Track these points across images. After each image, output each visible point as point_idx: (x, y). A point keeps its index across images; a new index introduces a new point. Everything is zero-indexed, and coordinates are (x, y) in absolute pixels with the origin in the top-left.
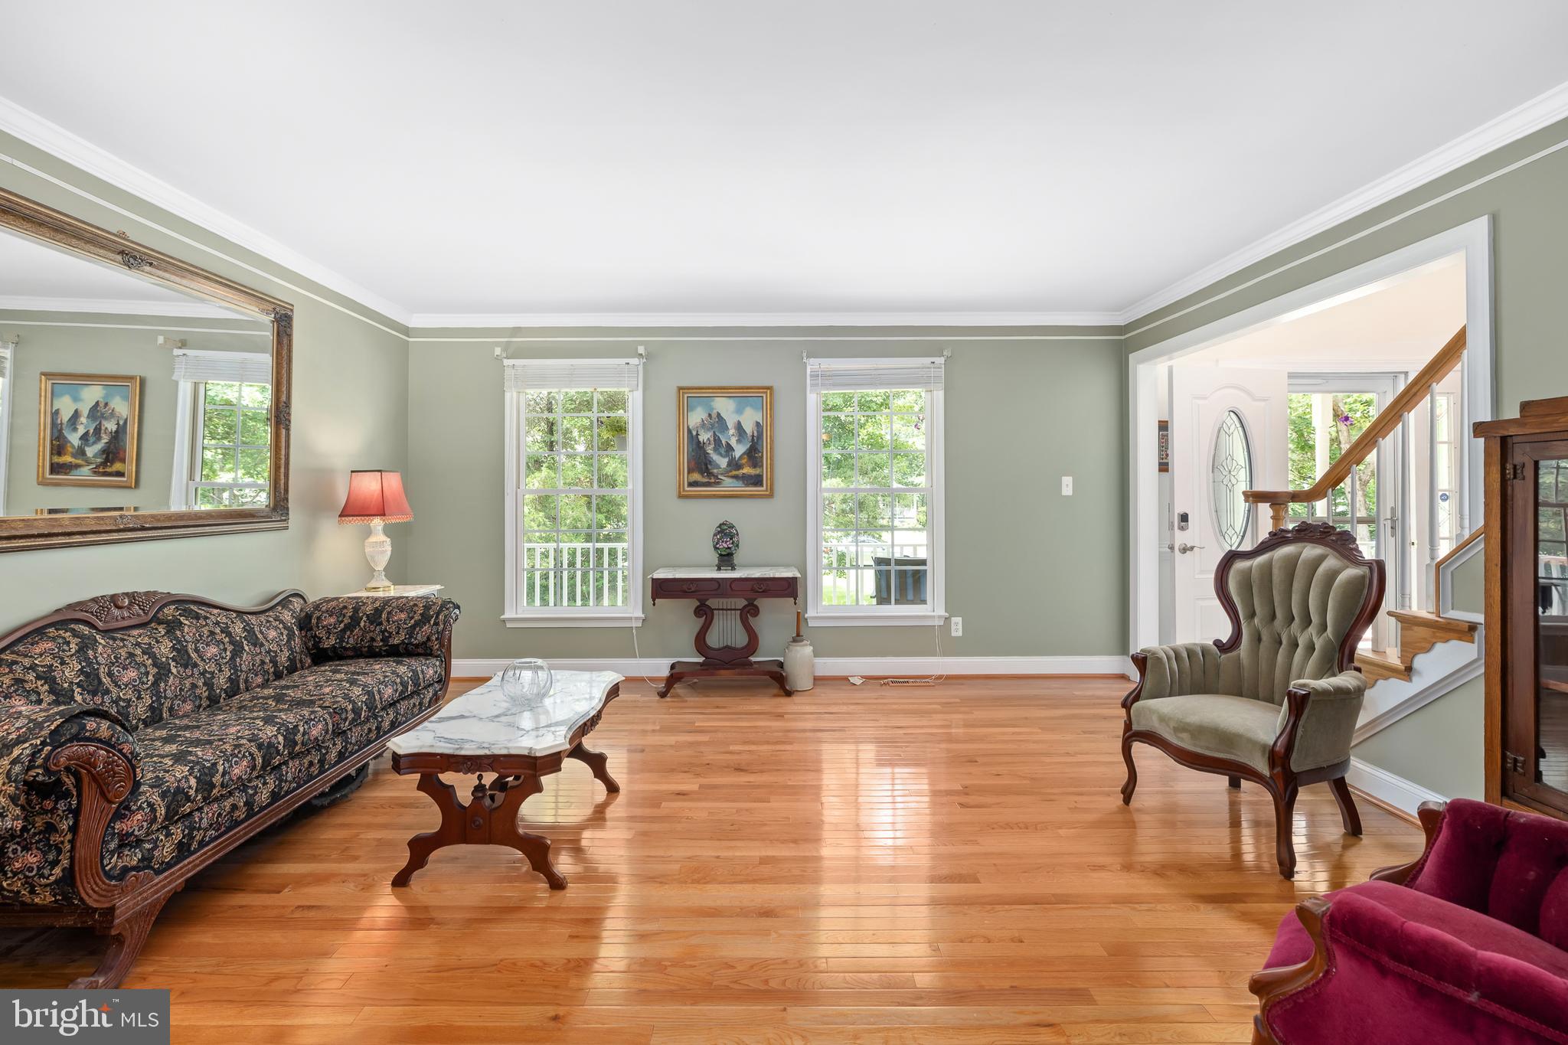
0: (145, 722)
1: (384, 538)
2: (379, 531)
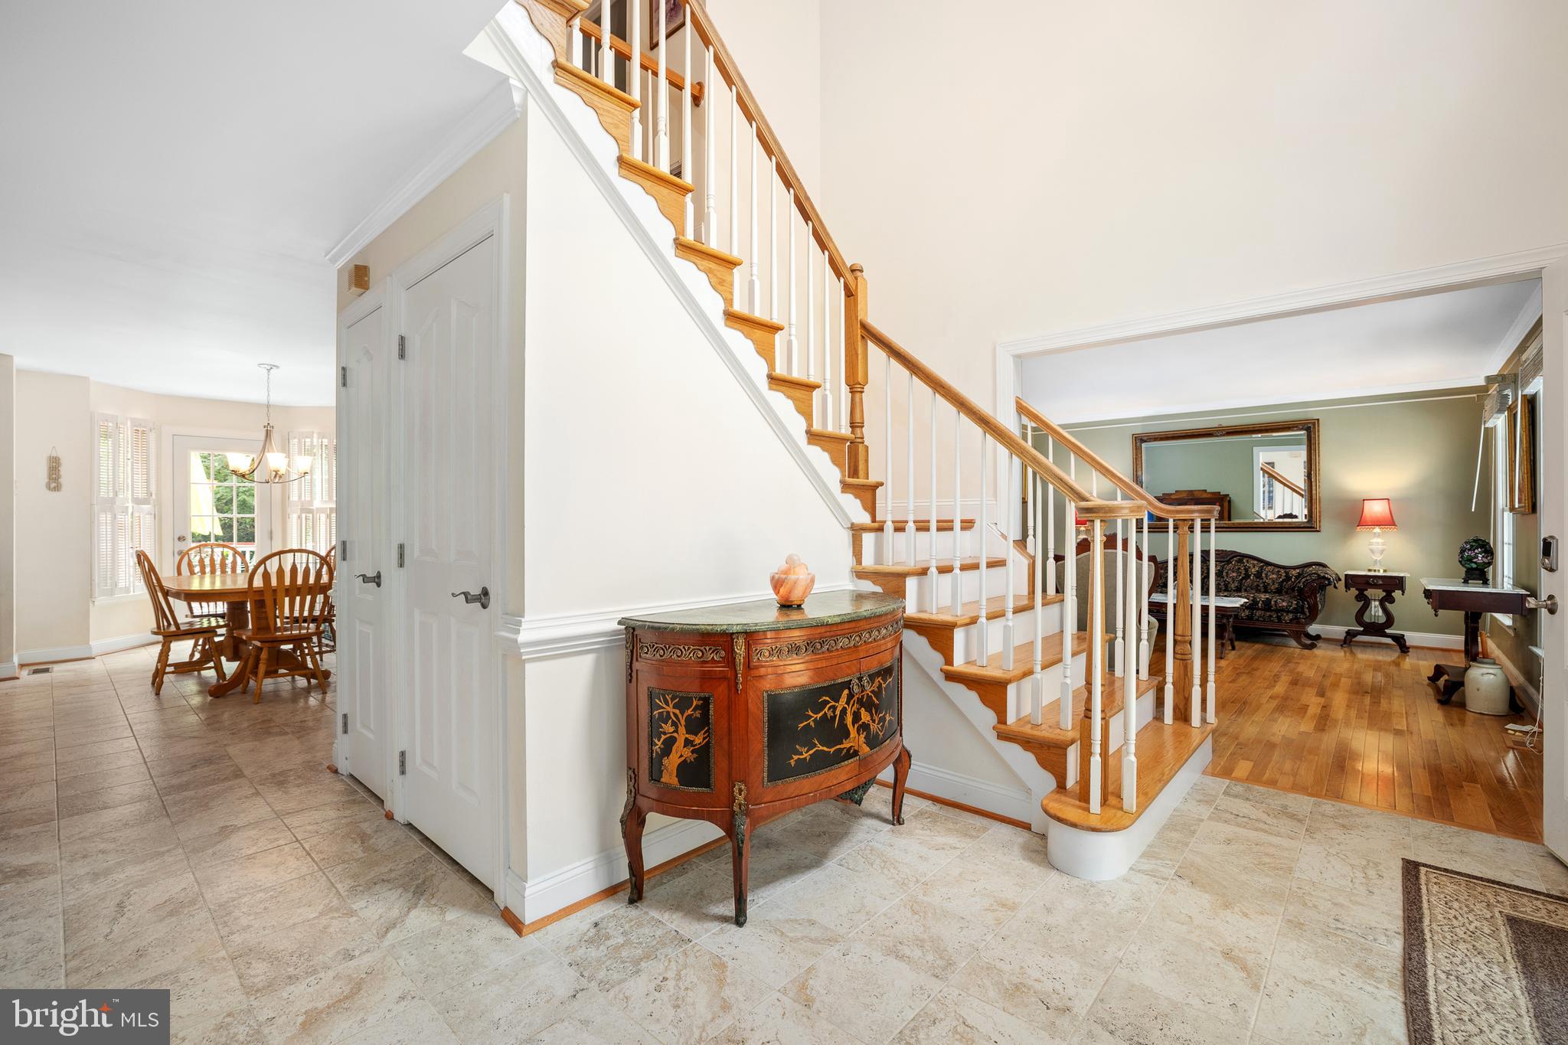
1: (1380, 540)
2: (1379, 536)
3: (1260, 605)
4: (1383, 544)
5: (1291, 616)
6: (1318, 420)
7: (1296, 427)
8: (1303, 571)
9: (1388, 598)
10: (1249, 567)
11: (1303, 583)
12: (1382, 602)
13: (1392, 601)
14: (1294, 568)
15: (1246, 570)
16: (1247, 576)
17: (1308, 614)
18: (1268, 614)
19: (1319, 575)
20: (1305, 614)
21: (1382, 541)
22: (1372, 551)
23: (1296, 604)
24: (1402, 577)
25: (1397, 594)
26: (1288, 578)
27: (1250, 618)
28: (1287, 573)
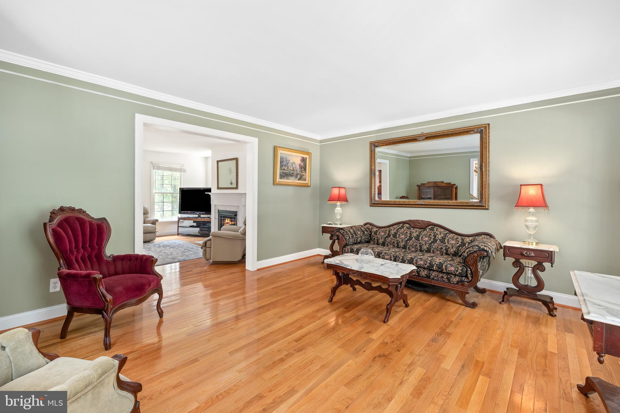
0: (425, 251)
1: (534, 219)
2: (533, 214)
3: (435, 268)
4: (536, 221)
5: (457, 279)
6: (489, 124)
7: (473, 130)
8: (474, 239)
9: (539, 267)
10: (437, 234)
11: (467, 253)
12: (534, 270)
13: (543, 270)
14: (469, 236)
15: (435, 236)
16: (435, 241)
17: (470, 279)
18: (441, 275)
19: (479, 247)
20: (468, 278)
21: (536, 219)
22: (527, 227)
23: (461, 270)
24: (552, 252)
25: (547, 265)
26: (463, 244)
27: (428, 277)
28: (463, 240)
